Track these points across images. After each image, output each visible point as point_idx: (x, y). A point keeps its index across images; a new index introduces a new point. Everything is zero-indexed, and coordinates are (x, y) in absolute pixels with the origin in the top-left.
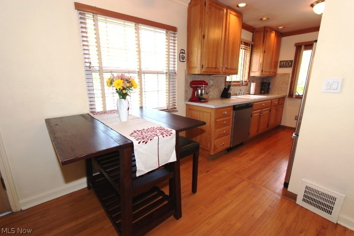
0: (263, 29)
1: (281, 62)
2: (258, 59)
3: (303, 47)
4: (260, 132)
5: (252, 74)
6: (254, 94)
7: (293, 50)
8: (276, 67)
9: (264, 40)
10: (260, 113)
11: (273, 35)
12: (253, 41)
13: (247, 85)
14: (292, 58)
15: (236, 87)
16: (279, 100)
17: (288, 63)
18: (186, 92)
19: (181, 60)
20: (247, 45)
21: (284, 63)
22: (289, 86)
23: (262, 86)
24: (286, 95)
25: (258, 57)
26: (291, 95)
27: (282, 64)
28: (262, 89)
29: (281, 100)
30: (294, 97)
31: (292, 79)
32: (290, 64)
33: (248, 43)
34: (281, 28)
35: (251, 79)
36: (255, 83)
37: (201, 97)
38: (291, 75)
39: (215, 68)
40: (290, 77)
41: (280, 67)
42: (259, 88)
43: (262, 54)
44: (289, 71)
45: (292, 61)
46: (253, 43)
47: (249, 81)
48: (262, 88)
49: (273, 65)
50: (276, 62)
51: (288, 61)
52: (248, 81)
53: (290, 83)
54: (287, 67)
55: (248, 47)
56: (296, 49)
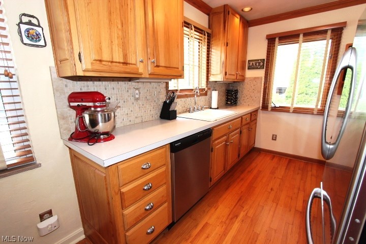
0: (223, 10)
1: (249, 61)
2: (218, 55)
3: (277, 40)
4: (228, 168)
5: (212, 79)
6: (218, 108)
7: (265, 44)
8: (243, 69)
9: (225, 26)
10: (226, 141)
11: (237, 20)
12: (209, 28)
13: (206, 94)
14: (263, 56)
15: (189, 99)
16: (251, 115)
17: (259, 63)
18: (62, 117)
19: (26, 41)
20: (202, 34)
21: (254, 63)
22: (262, 95)
23: (227, 95)
24: (259, 108)
25: (219, 53)
26: (265, 107)
27: (251, 64)
28: (227, 100)
29: (253, 114)
30: (270, 109)
31: (264, 85)
32: (262, 64)
33: (202, 30)
34: (247, 9)
35: (211, 85)
36: (217, 92)
37: (93, 130)
38: (263, 80)
39: (125, 63)
40: (263, 82)
41: (249, 69)
42: (224, 99)
43: (223, 48)
44: (261, 73)
45: (264, 60)
46: (210, 31)
47: (209, 89)
48: (227, 98)
49: (239, 65)
50: (244, 62)
51: (258, 60)
52: (206, 89)
53: (262, 90)
54: (257, 68)
55: (203, 36)
56: (268, 43)
